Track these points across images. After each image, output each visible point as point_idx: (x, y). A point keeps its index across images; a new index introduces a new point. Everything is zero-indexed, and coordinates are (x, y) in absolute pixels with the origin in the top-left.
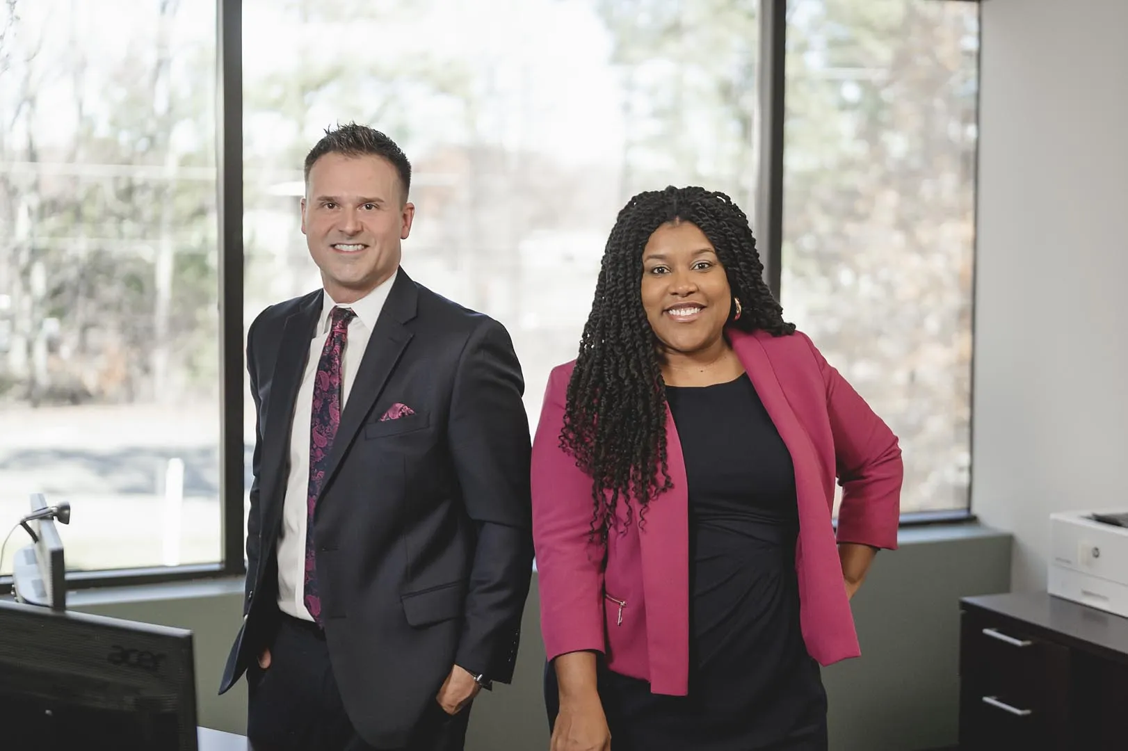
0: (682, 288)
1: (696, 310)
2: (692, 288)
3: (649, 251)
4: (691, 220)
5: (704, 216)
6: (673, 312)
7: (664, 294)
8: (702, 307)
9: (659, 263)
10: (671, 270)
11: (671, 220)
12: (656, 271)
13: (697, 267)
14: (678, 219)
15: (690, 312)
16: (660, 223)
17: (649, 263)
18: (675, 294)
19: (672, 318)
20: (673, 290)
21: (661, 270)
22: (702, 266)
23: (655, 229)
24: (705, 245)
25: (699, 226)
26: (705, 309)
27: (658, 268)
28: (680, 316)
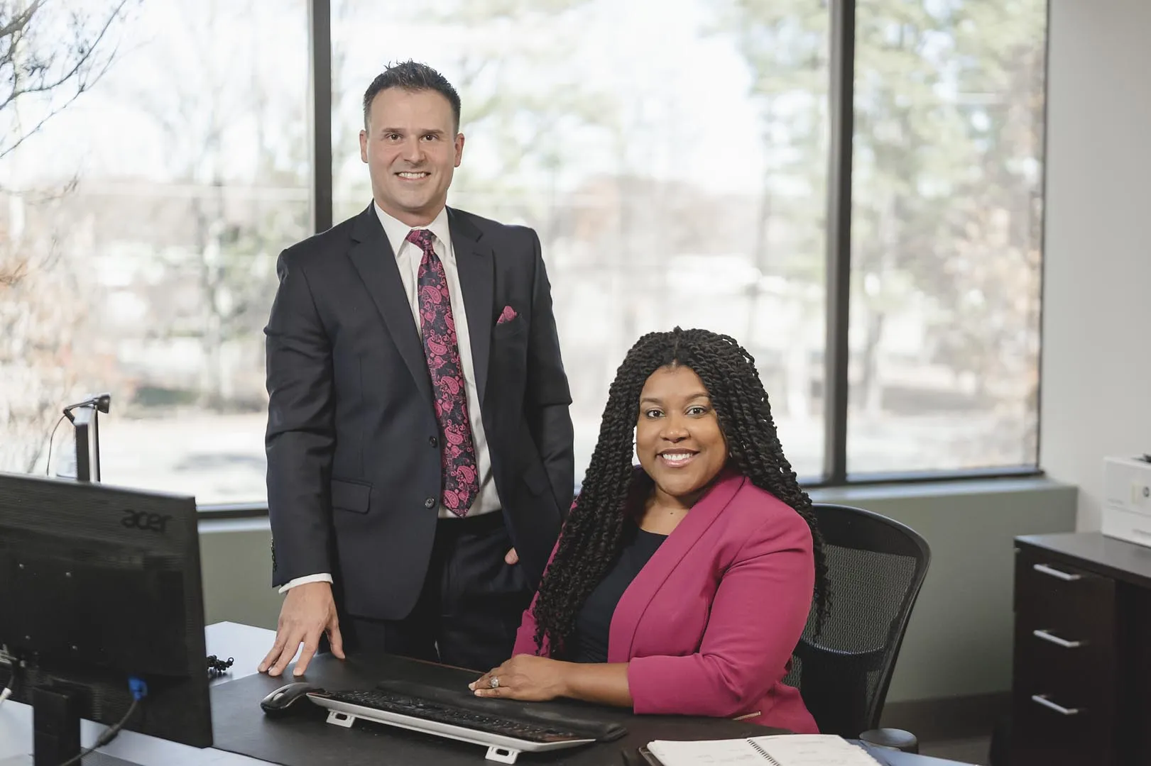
0: (672, 433)
1: (688, 455)
2: (683, 434)
3: (645, 395)
4: (687, 364)
5: (701, 360)
6: (666, 456)
7: (656, 438)
8: (695, 453)
9: (655, 407)
10: (666, 412)
11: (668, 363)
12: (651, 414)
13: (692, 412)
14: (674, 363)
15: (680, 457)
16: (657, 367)
17: (645, 406)
18: (666, 439)
19: (664, 461)
20: (663, 435)
21: (657, 414)
22: (697, 411)
23: (651, 372)
24: (700, 389)
25: (695, 370)
26: (698, 454)
27: (654, 411)
28: (672, 461)
